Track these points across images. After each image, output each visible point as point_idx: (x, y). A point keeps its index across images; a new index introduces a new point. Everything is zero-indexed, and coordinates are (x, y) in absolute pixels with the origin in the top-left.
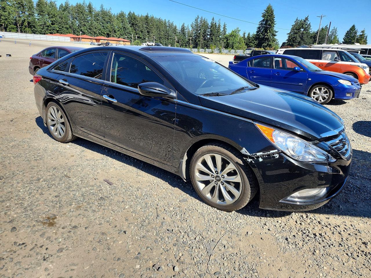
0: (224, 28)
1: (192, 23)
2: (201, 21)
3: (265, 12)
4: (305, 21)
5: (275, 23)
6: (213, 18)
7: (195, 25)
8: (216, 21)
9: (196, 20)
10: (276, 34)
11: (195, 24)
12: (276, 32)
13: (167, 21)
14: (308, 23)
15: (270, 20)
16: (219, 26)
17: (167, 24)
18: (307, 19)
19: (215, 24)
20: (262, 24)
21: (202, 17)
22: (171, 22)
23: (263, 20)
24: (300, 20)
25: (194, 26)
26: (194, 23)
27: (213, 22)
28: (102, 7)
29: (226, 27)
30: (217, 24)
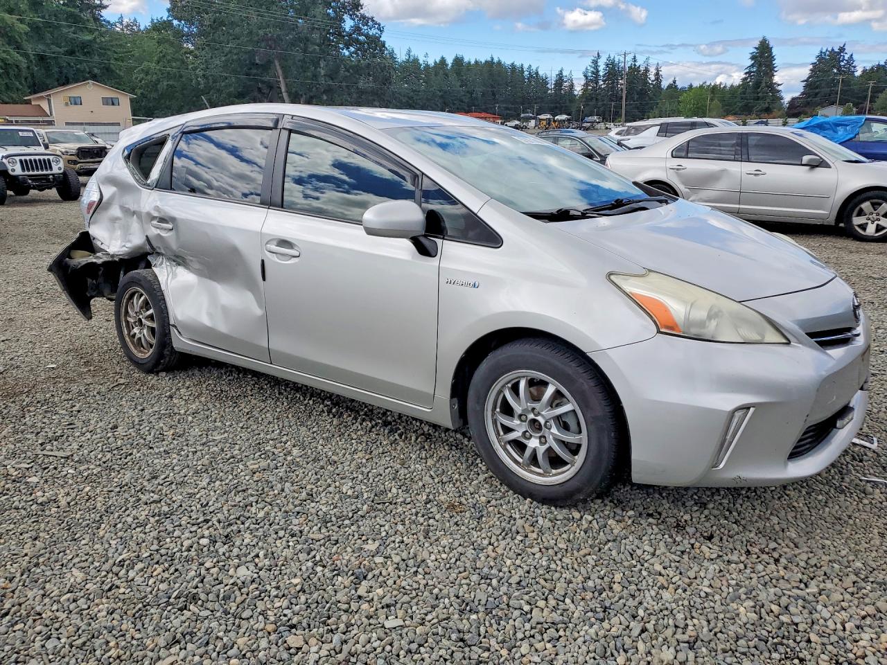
0: (657, 74)
1: (587, 69)
2: (607, 65)
3: (755, 50)
4: (839, 53)
6: (635, 56)
7: (593, 73)
8: (640, 62)
9: (595, 62)
10: (780, 88)
11: (592, 69)
12: (779, 85)
13: (526, 67)
14: (847, 57)
15: (767, 66)
16: (647, 70)
17: (526, 73)
18: (842, 49)
19: (639, 67)
20: (750, 72)
21: (609, 57)
22: (534, 68)
23: (752, 66)
24: (830, 49)
25: (590, 74)
26: (589, 68)
27: (635, 65)
28: (409, 51)
29: (660, 73)
30: (642, 69)
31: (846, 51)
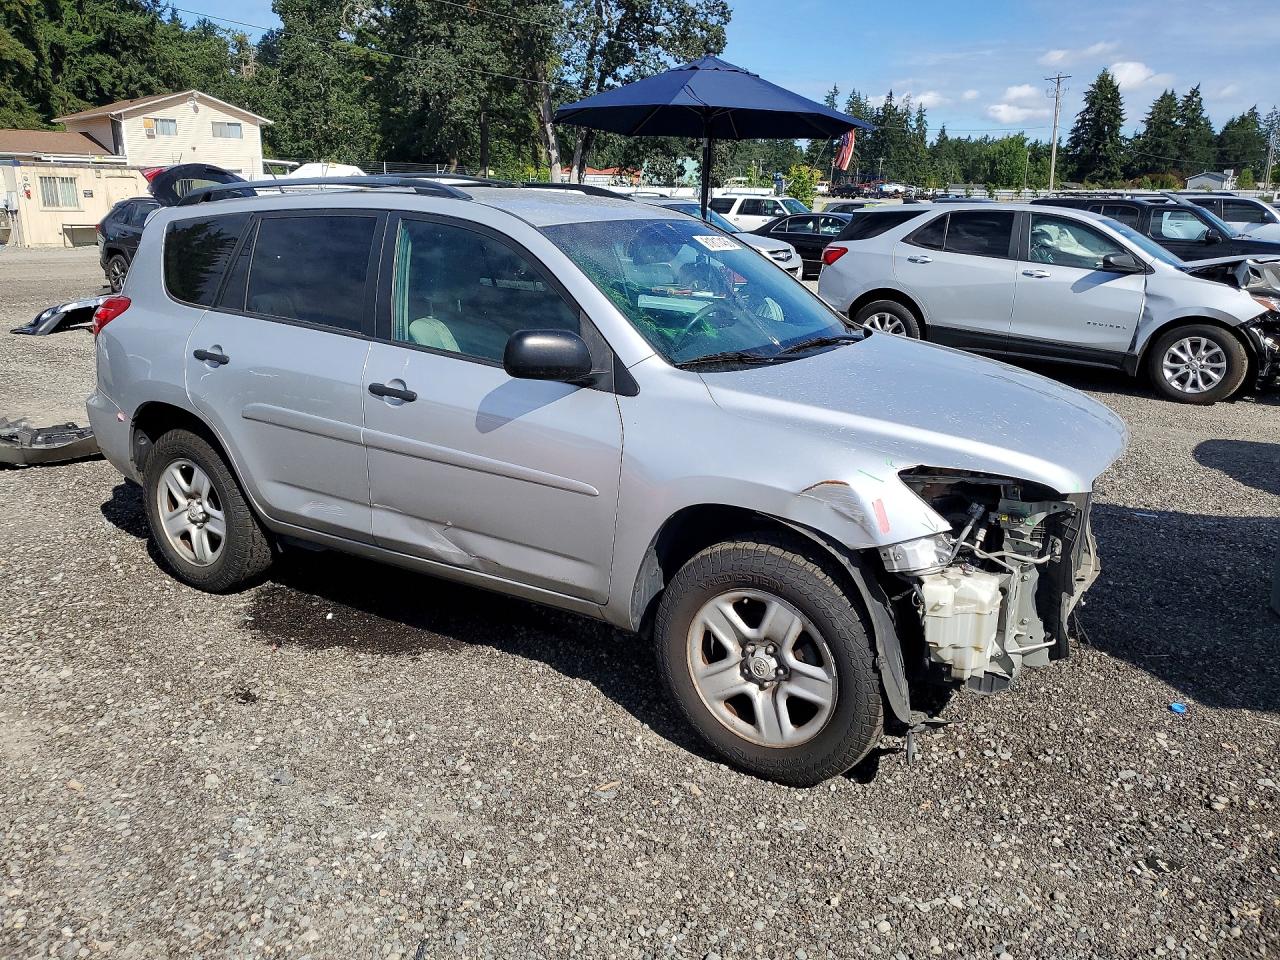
0: (919, 120)
3: (1092, 89)
4: (1189, 99)
5: (1123, 117)
6: (891, 94)
8: (897, 102)
16: (908, 113)
18: (1195, 92)
19: (896, 109)
20: (1084, 120)
21: (853, 93)
27: (891, 105)
29: (924, 118)
30: (900, 111)
31: (1200, 96)
